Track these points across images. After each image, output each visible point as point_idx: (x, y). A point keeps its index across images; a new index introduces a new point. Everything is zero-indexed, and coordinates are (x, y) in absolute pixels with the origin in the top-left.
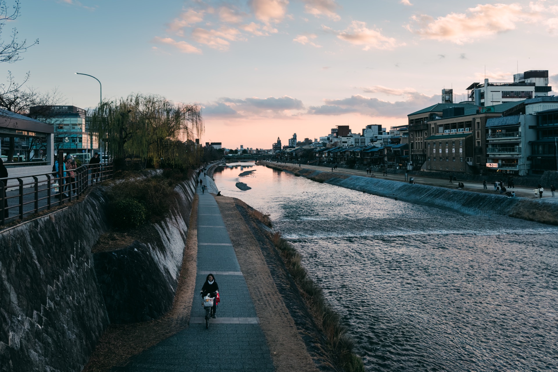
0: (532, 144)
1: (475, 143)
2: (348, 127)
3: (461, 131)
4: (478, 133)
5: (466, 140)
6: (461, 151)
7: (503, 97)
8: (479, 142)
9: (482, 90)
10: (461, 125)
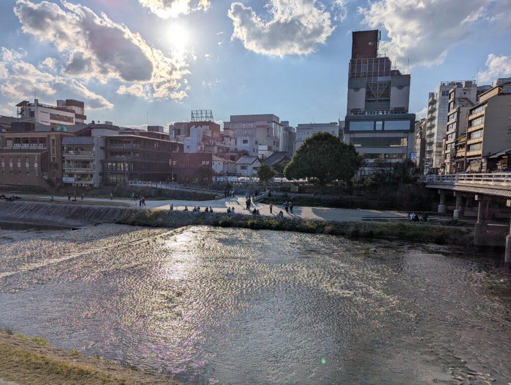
0: (102, 162)
1: (50, 158)
3: (34, 146)
4: (53, 149)
5: (42, 156)
6: (36, 165)
7: (51, 118)
8: (54, 158)
9: (32, 109)
10: (34, 141)
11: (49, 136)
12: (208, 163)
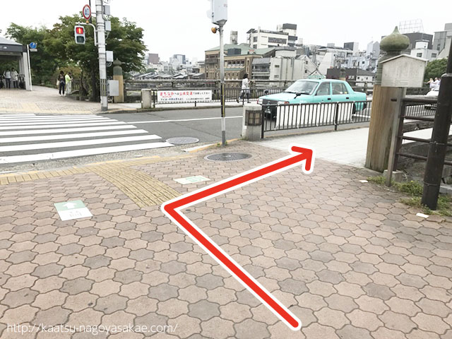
3: (238, 66)
4: (248, 68)
5: (241, 73)
7: (269, 42)
9: (256, 34)
10: (238, 62)
11: (246, 58)
12: (353, 77)
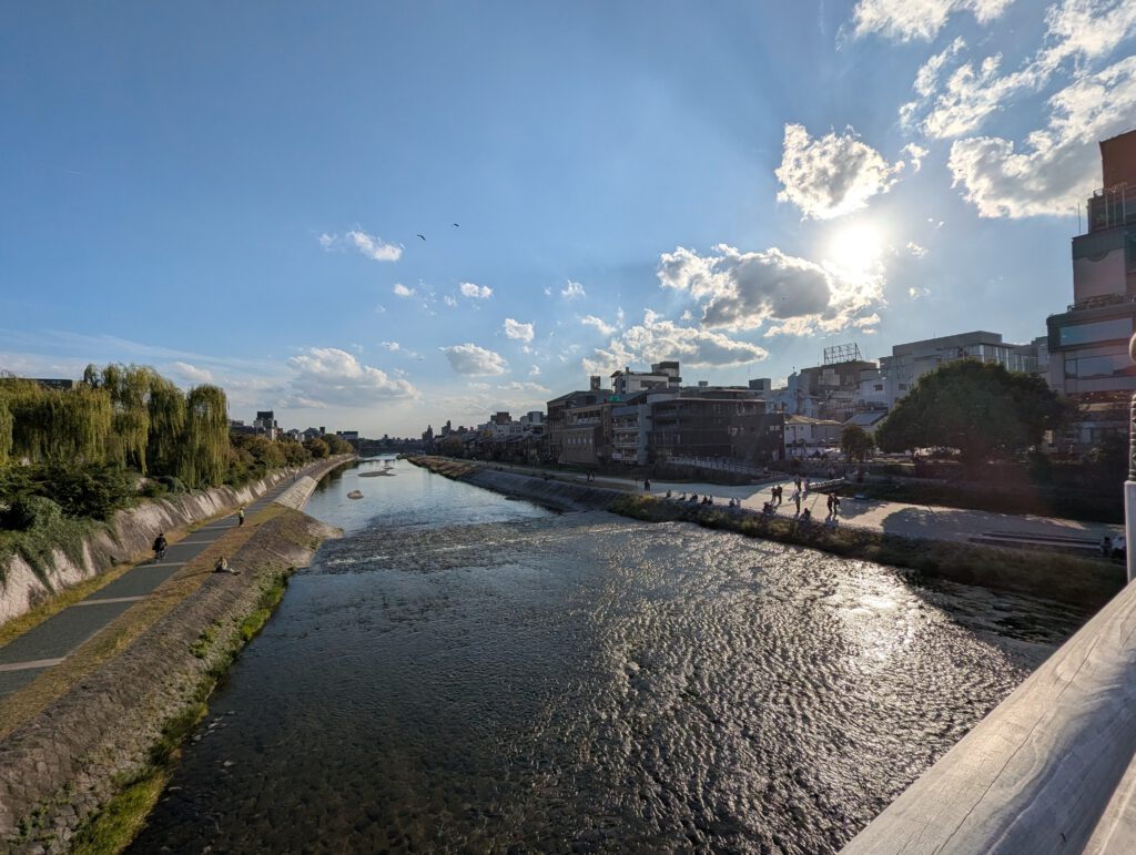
0: (649, 434)
1: (603, 433)
2: (507, 414)
3: (592, 420)
4: (606, 422)
5: (596, 430)
6: (591, 441)
7: (642, 386)
8: (606, 432)
9: (624, 378)
10: (591, 414)
11: (602, 408)
12: (778, 428)
